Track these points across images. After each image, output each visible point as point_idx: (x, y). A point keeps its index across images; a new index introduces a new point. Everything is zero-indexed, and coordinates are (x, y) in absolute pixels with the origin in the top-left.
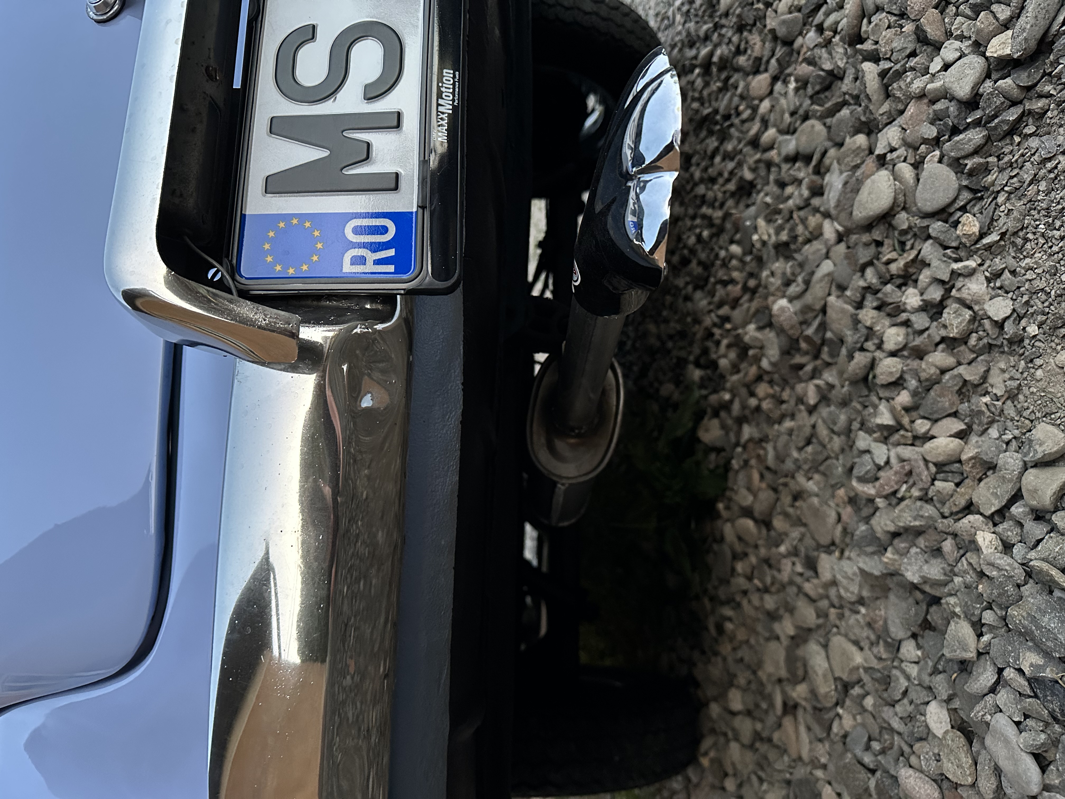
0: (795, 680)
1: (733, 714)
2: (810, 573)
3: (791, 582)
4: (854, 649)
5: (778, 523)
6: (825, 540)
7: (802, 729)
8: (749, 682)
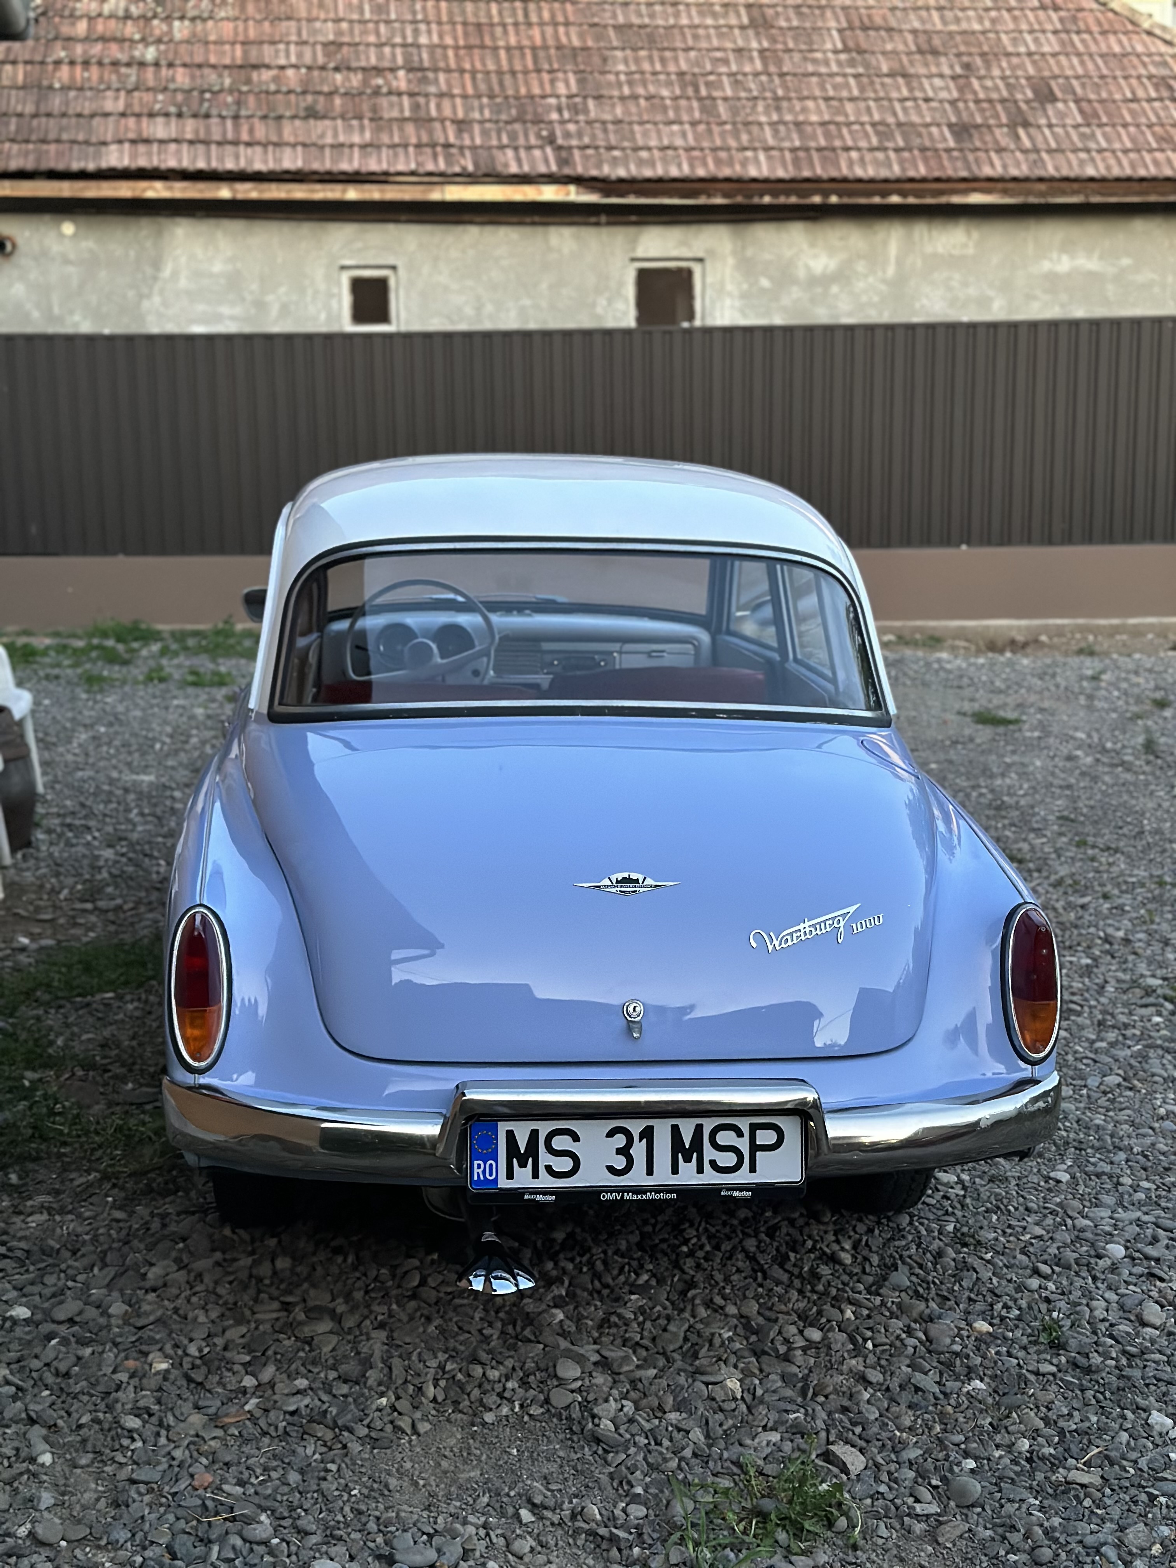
0: (307, 1311)
1: (273, 1261)
2: (376, 1324)
3: (371, 1312)
4: (330, 1348)
5: (413, 1304)
6: (395, 1335)
7: (275, 1315)
8: (298, 1275)
